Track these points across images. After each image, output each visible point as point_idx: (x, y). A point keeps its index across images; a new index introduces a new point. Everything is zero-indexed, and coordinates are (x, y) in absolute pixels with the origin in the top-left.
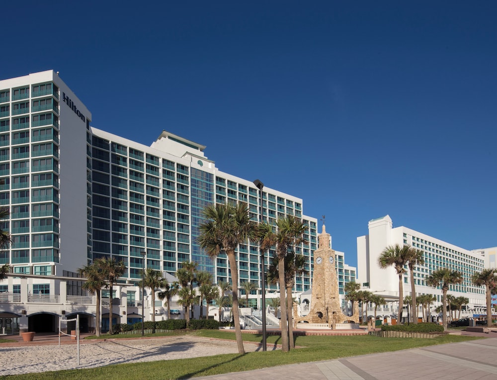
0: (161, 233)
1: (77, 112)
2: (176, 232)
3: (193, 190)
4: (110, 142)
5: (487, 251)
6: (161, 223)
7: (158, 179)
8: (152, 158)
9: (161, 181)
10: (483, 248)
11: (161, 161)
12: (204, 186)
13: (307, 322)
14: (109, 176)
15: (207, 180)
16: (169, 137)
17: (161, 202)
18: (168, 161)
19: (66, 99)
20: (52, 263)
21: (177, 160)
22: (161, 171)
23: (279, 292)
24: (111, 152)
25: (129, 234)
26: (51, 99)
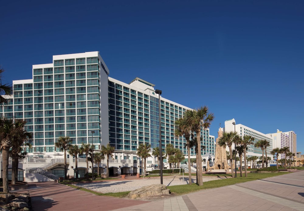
0: (137, 128)
1: (105, 70)
2: (144, 127)
3: (151, 107)
4: (115, 84)
5: (273, 134)
6: (137, 123)
7: (136, 101)
8: (133, 91)
9: (137, 103)
10: (271, 133)
11: (137, 93)
12: (155, 105)
13: (213, 169)
14: (114, 100)
15: (157, 102)
16: (139, 80)
17: (137, 113)
18: (140, 93)
19: (102, 65)
20: (99, 144)
21: (144, 92)
22: (137, 98)
23: (187, 155)
24: (115, 88)
25: (123, 128)
26: (97, 65)
